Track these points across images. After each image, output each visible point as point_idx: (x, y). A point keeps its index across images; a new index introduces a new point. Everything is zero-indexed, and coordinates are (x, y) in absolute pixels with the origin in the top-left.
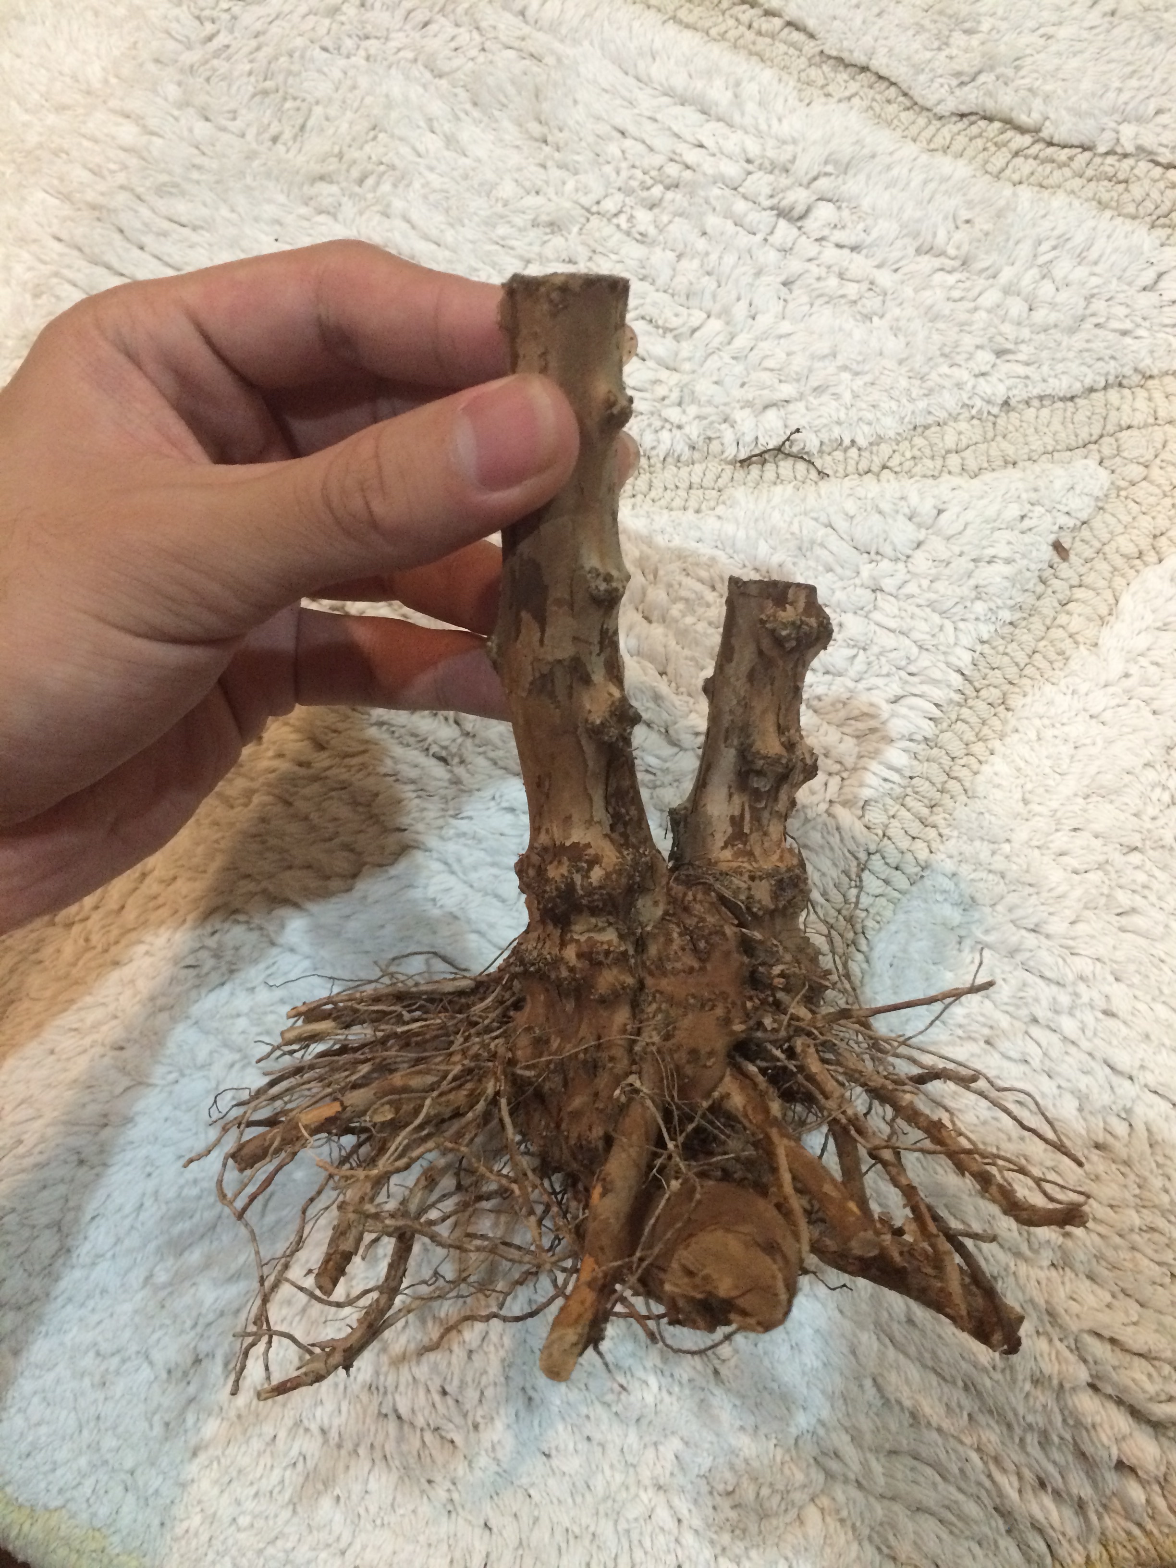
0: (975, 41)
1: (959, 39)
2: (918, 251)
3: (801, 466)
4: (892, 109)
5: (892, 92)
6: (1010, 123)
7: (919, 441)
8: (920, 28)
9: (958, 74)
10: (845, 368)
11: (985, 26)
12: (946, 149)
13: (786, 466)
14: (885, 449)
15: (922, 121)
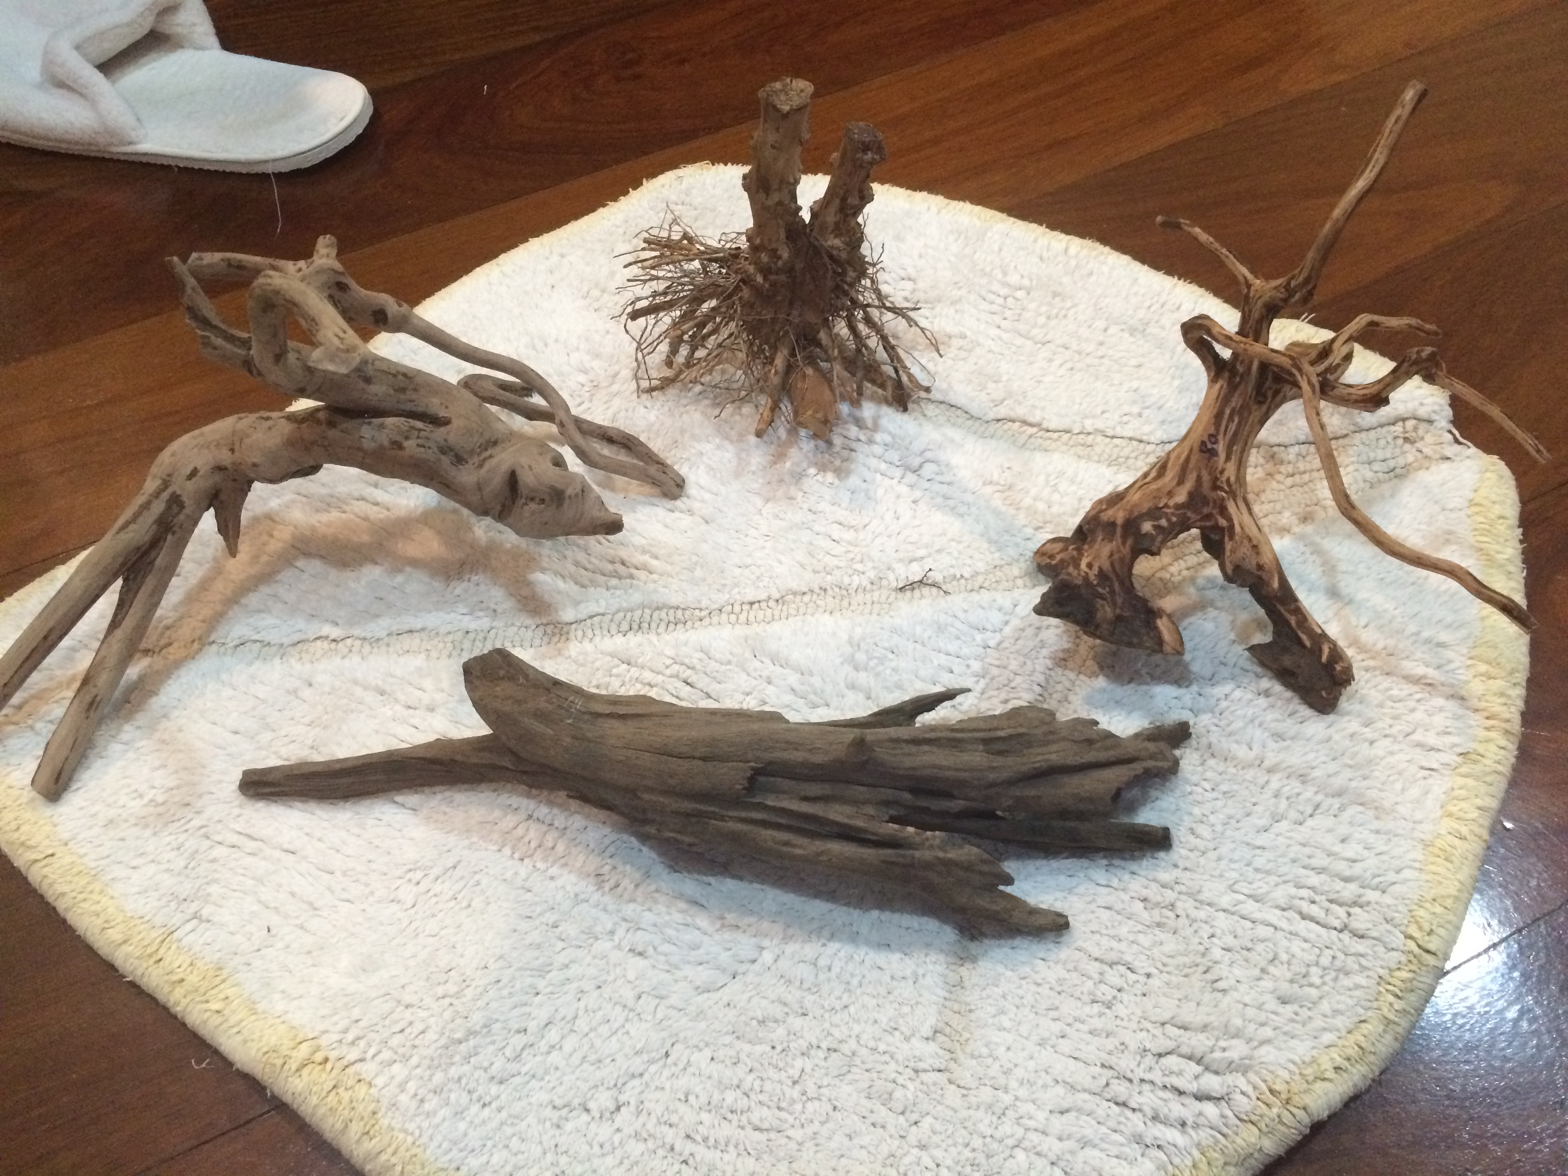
0: (1000, 385)
1: (991, 385)
2: (984, 484)
3: (934, 590)
4: (960, 421)
5: (959, 412)
6: (1025, 422)
7: (999, 574)
8: (970, 381)
9: (993, 401)
10: (953, 540)
11: (1005, 378)
12: (992, 437)
13: (926, 590)
14: (980, 579)
15: (977, 424)
